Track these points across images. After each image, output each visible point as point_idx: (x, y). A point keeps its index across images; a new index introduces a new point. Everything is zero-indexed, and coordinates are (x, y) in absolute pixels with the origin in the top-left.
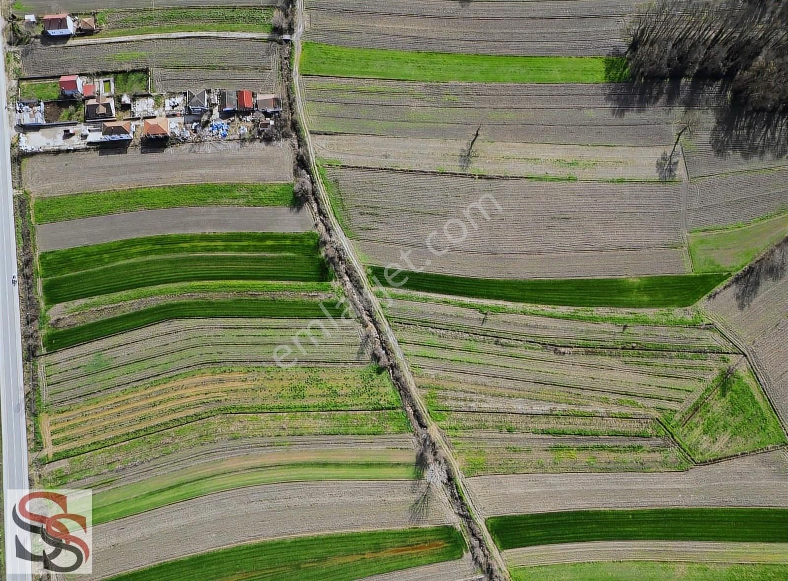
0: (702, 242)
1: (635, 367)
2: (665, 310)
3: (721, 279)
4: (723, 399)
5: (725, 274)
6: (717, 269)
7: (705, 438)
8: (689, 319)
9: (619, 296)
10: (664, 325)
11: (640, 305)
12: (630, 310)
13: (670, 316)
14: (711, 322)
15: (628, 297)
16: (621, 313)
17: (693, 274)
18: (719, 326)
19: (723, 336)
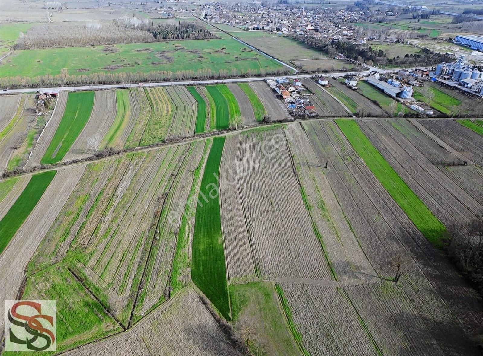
0: (267, 295)
1: (137, 239)
2: (190, 260)
3: (224, 311)
4: (82, 304)
5: (230, 315)
6: (235, 307)
7: (48, 285)
8: (179, 278)
9: (204, 231)
10: (174, 260)
11: (195, 243)
12: (191, 237)
13: (182, 264)
14: (171, 298)
15: (204, 236)
16: (189, 232)
17: (228, 284)
18: (167, 304)
19: (155, 307)
